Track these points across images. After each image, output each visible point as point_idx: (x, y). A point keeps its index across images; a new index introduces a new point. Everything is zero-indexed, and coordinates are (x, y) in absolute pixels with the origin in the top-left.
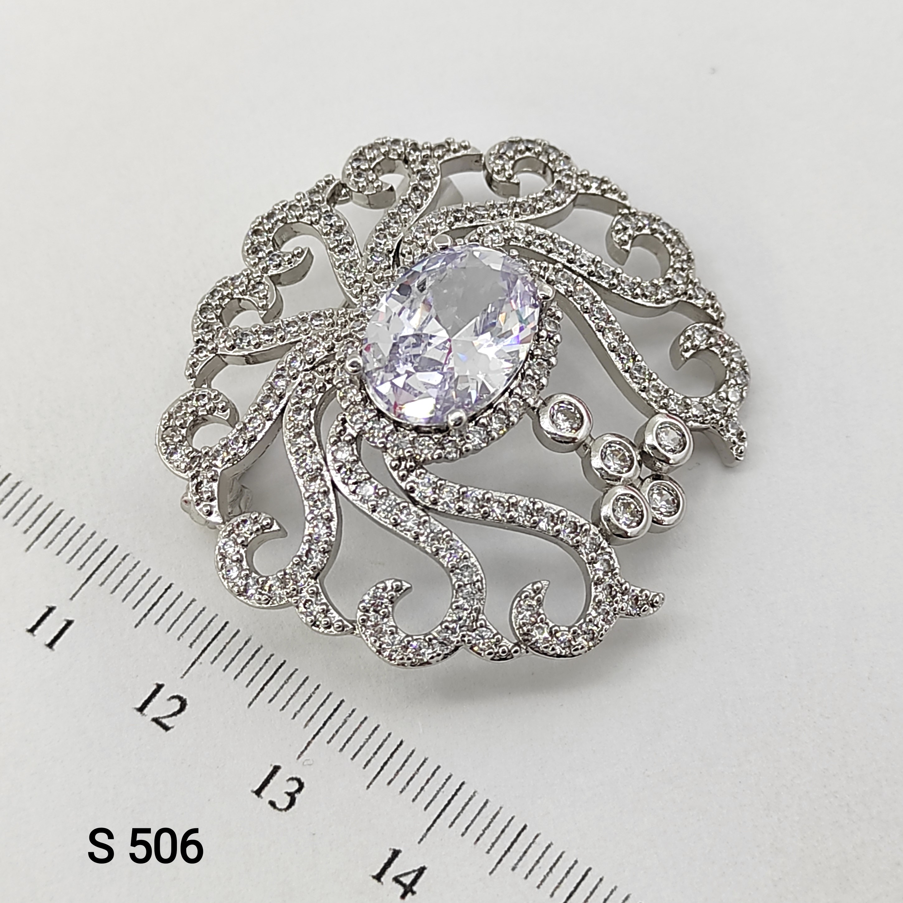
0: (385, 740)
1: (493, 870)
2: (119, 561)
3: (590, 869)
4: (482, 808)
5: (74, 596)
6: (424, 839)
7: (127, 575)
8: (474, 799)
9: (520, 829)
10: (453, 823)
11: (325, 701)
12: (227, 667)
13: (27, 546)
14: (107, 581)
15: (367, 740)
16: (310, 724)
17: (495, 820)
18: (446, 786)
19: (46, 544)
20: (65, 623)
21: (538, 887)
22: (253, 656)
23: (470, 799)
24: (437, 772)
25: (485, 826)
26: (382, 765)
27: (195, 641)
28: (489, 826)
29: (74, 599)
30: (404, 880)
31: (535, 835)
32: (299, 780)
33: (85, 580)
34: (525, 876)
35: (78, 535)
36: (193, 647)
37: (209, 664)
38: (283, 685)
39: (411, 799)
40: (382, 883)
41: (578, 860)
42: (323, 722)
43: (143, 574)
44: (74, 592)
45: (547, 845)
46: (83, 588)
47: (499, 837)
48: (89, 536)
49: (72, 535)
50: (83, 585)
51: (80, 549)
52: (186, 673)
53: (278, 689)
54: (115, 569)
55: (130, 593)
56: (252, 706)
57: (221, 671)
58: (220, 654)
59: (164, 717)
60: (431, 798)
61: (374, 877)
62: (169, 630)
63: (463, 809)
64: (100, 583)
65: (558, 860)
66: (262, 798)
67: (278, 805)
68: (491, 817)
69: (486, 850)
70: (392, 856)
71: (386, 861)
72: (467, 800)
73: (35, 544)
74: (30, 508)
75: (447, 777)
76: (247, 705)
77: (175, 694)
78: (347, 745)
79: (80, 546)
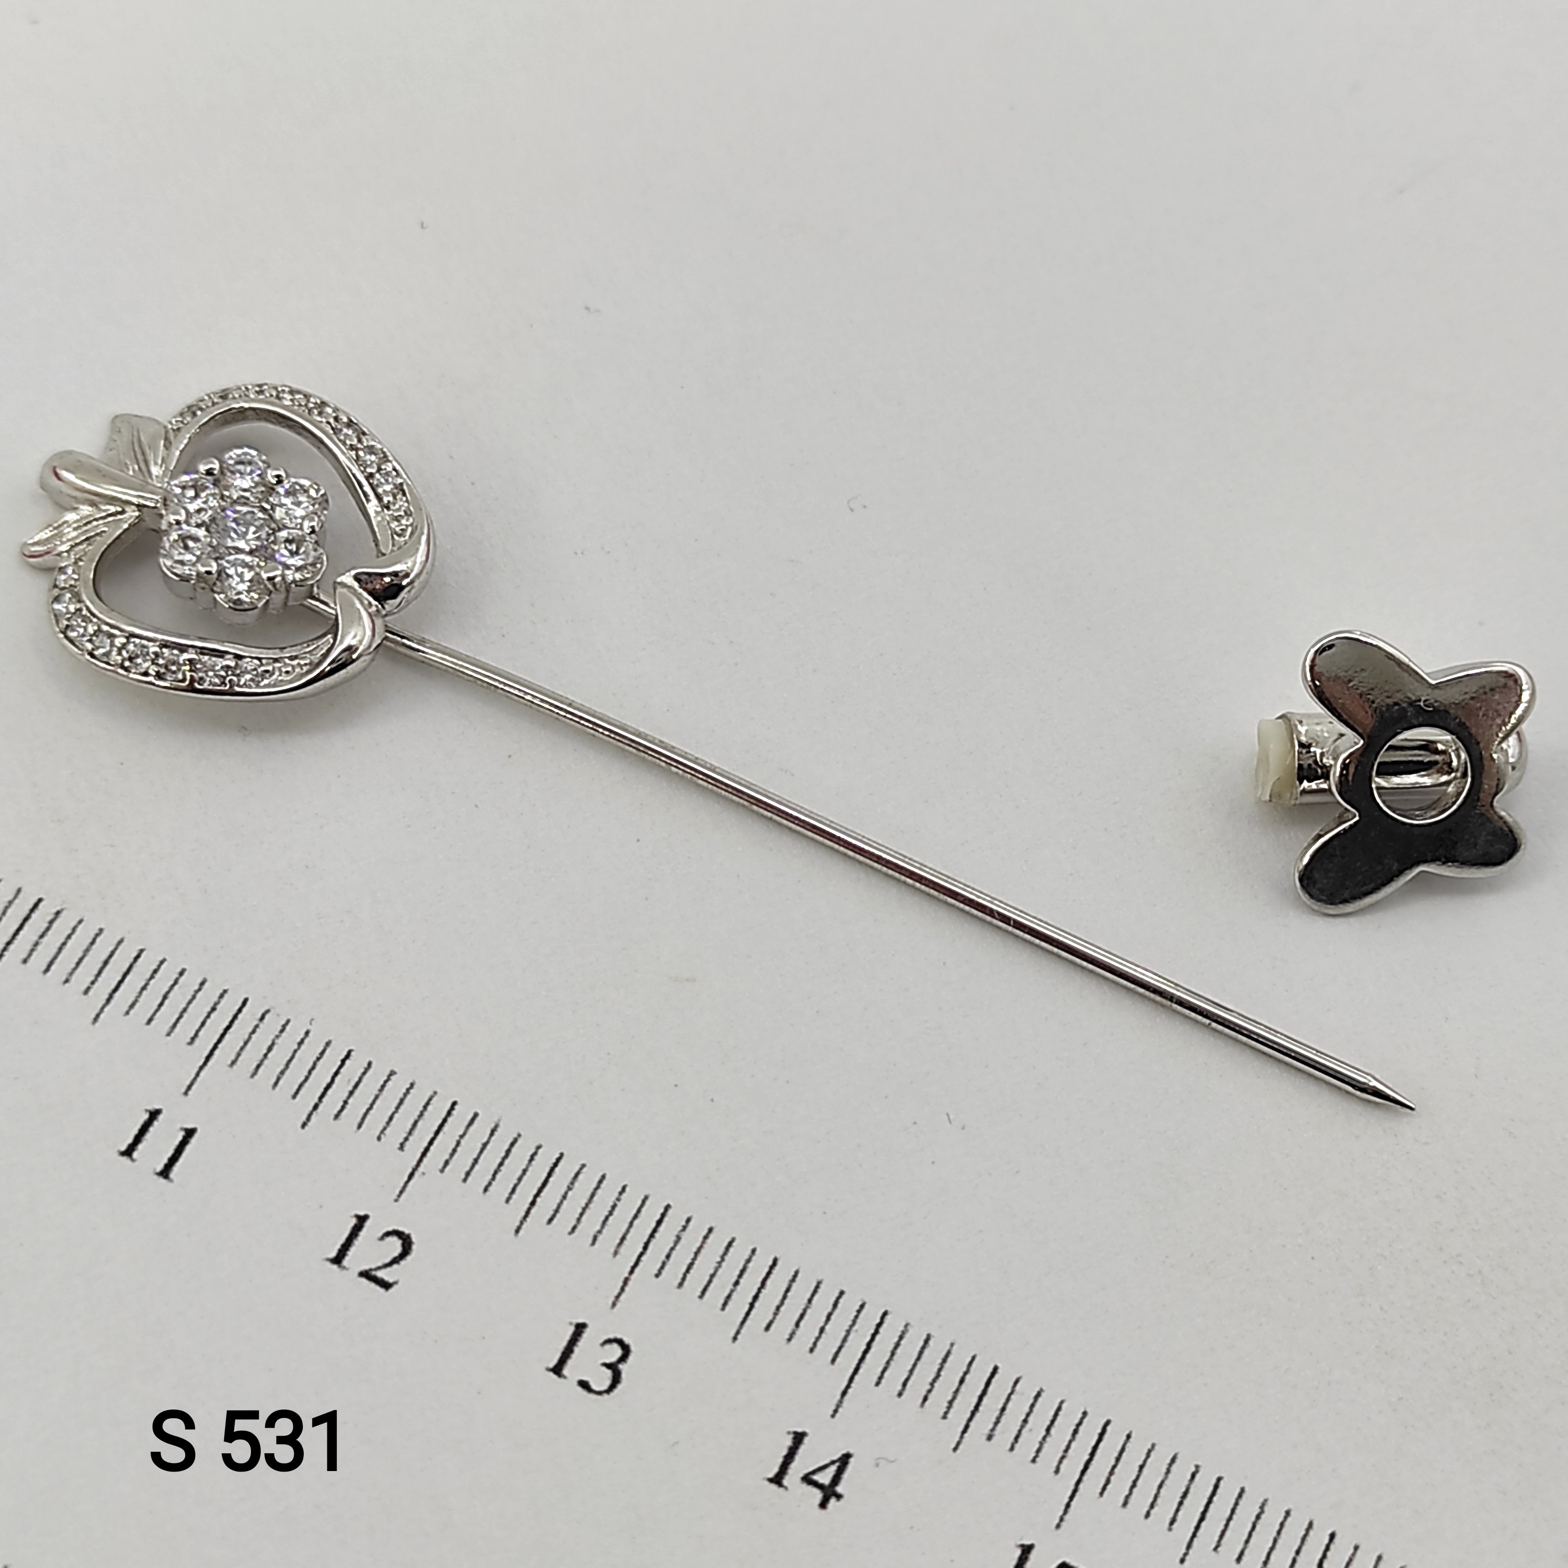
0: (748, 1261)
1: (958, 1444)
2: (256, 1022)
3: (1108, 1423)
4: (923, 1348)
5: (189, 1088)
6: (840, 1410)
7: (273, 1044)
8: (907, 1336)
9: (988, 1375)
10: (881, 1378)
11: (639, 1211)
12: (468, 1174)
13: (93, 1015)
14: (240, 1059)
15: (720, 1264)
16: (622, 1250)
17: (947, 1365)
18: (859, 1321)
19: (126, 1008)
20: (182, 1133)
21: (1034, 1461)
22: (508, 1152)
23: (901, 1338)
24: (841, 1301)
25: (933, 1376)
26: (750, 1300)
27: (406, 1139)
28: (938, 1375)
29: (190, 1093)
30: (819, 1478)
31: (1014, 1379)
32: (620, 1342)
33: (203, 1060)
34: (1009, 1446)
35: (176, 987)
36: (406, 1148)
37: (438, 1173)
38: (566, 1193)
39: (808, 1349)
40: (786, 1488)
41: (1088, 1410)
42: (642, 1245)
43: (299, 1040)
44: (188, 1083)
45: (1034, 1394)
46: (202, 1074)
47: (957, 1391)
48: (197, 987)
49: (166, 989)
50: (201, 1068)
51: (185, 1010)
52: (401, 1192)
53: (558, 1201)
54: (250, 1038)
55: (282, 1073)
56: (522, 1232)
57: (460, 1182)
58: (452, 1155)
59: (379, 1268)
60: (838, 1344)
61: (771, 1480)
62: (360, 1126)
63: (893, 1354)
64: (229, 1062)
65: (1056, 1415)
66: (565, 1377)
67: (594, 1387)
68: (940, 1361)
69: (941, 1414)
70: (794, 1443)
71: (785, 1452)
72: (896, 1339)
73: (106, 1009)
74: (87, 950)
75: (857, 1307)
76: (513, 1232)
77: (390, 1229)
78: (689, 1277)
79: (184, 1005)
